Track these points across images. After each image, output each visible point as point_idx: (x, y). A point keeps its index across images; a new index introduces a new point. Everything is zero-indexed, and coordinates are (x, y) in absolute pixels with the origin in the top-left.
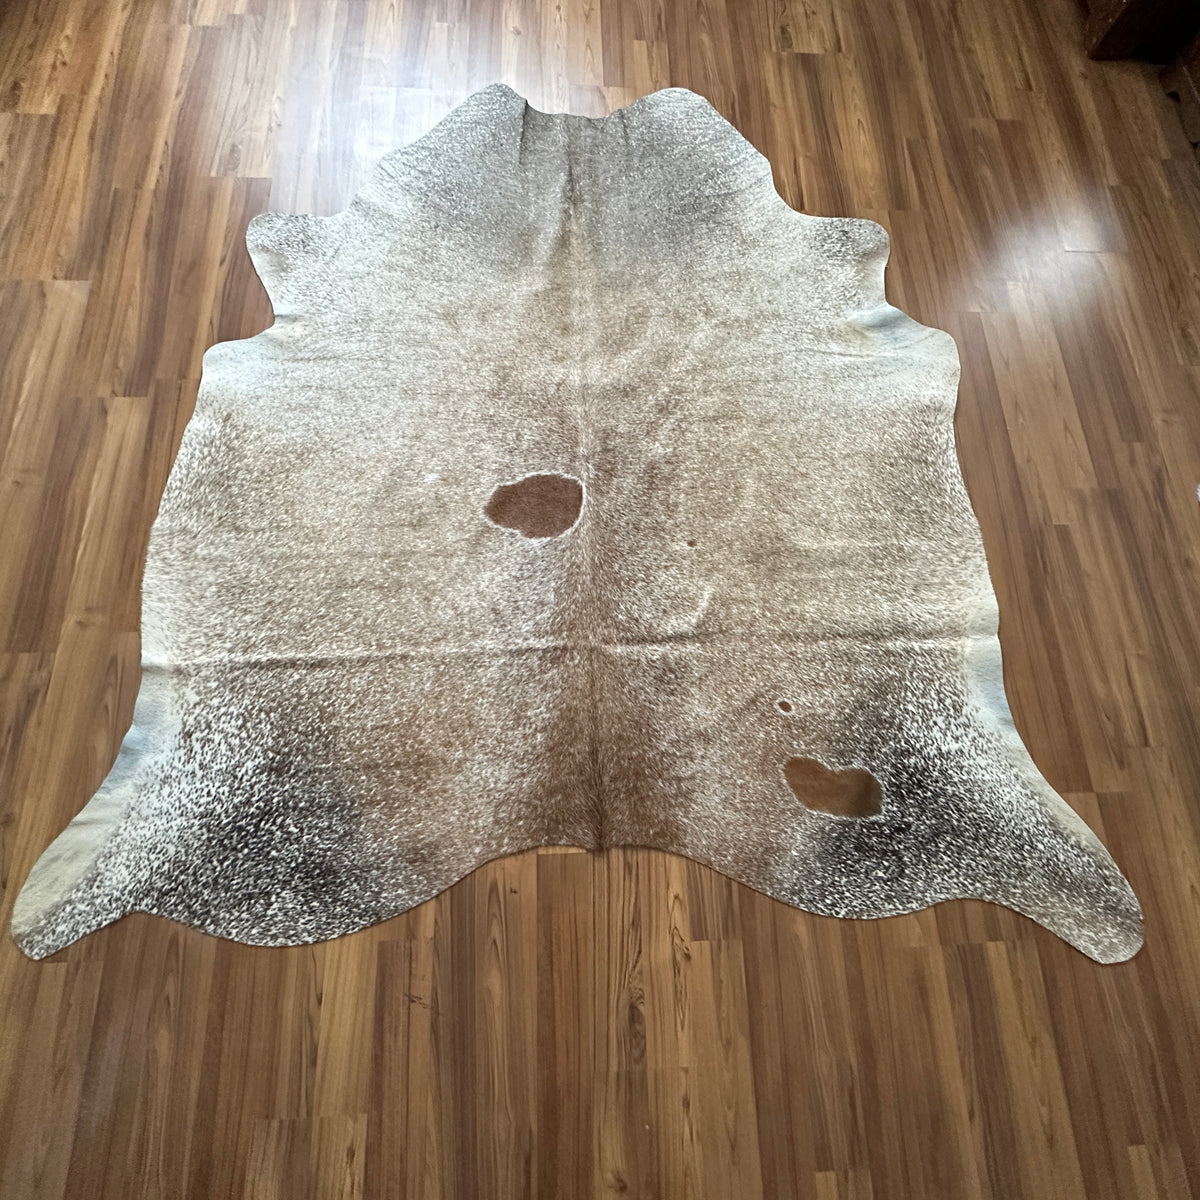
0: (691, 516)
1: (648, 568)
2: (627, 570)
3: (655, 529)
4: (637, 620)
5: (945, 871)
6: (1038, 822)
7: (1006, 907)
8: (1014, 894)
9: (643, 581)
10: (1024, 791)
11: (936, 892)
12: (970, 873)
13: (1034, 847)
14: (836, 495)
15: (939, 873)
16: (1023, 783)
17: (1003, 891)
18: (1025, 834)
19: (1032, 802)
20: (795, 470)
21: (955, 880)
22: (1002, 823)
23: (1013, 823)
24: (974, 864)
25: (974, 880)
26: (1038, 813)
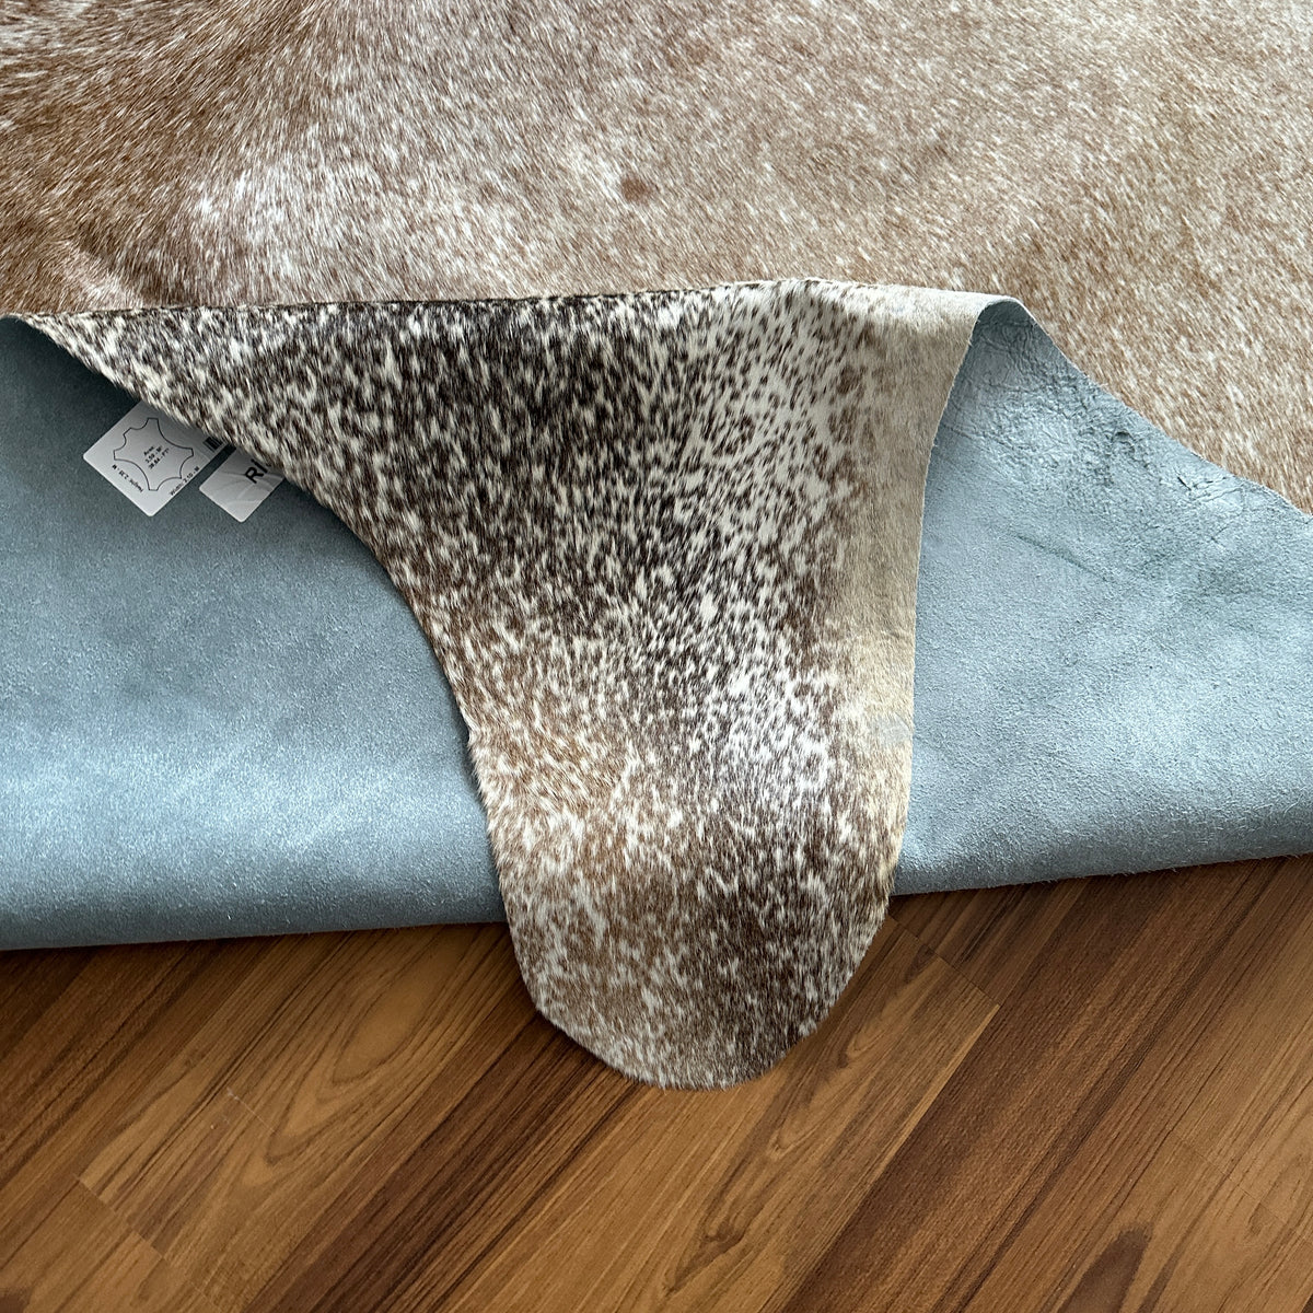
0: (713, 114)
1: (433, 151)
2: (366, 109)
3: (566, 64)
4: (241, 253)
5: (351, 396)
6: (771, 549)
7: (430, 641)
8: (493, 636)
9: (381, 171)
10: (823, 437)
11: (262, 413)
12: (424, 472)
13: (684, 591)
14: (1254, 418)
15: (326, 382)
16: (848, 417)
17: (469, 602)
18: (699, 540)
19: (816, 488)
20: (1186, 242)
21: (356, 445)
22: (662, 449)
23: (693, 481)
24: (459, 462)
25: (414, 498)
26: (798, 529)
